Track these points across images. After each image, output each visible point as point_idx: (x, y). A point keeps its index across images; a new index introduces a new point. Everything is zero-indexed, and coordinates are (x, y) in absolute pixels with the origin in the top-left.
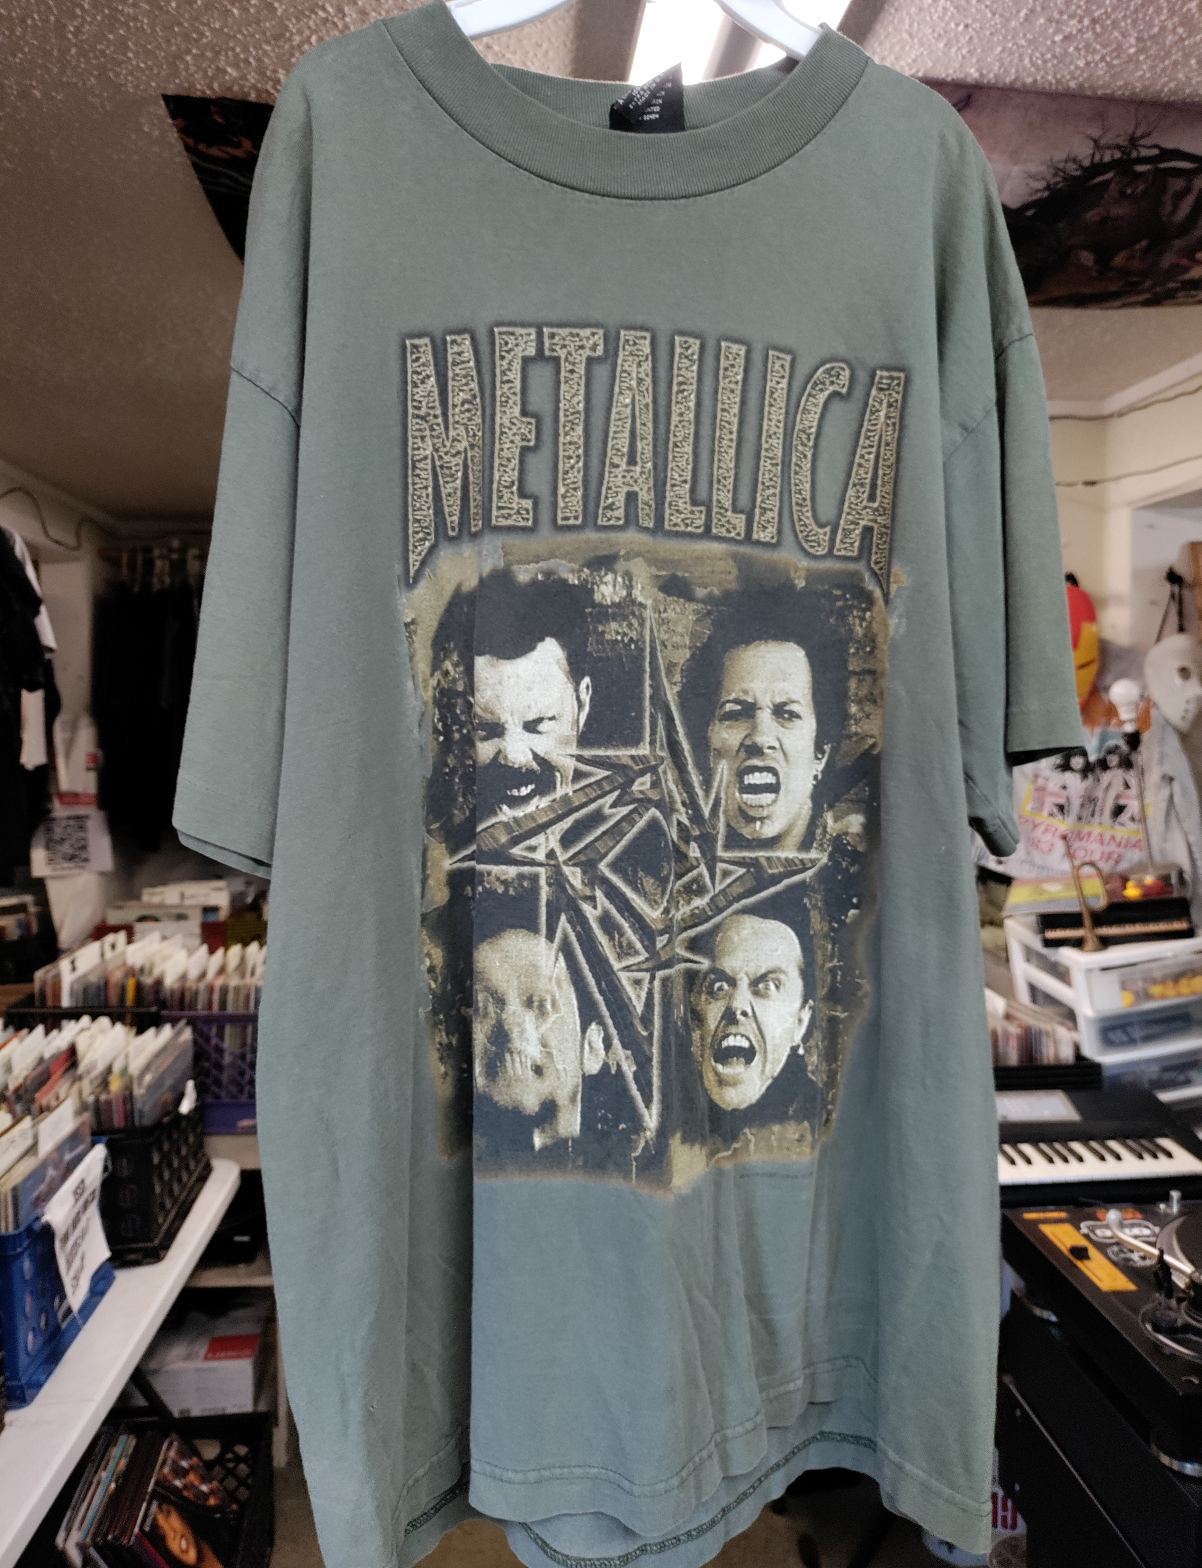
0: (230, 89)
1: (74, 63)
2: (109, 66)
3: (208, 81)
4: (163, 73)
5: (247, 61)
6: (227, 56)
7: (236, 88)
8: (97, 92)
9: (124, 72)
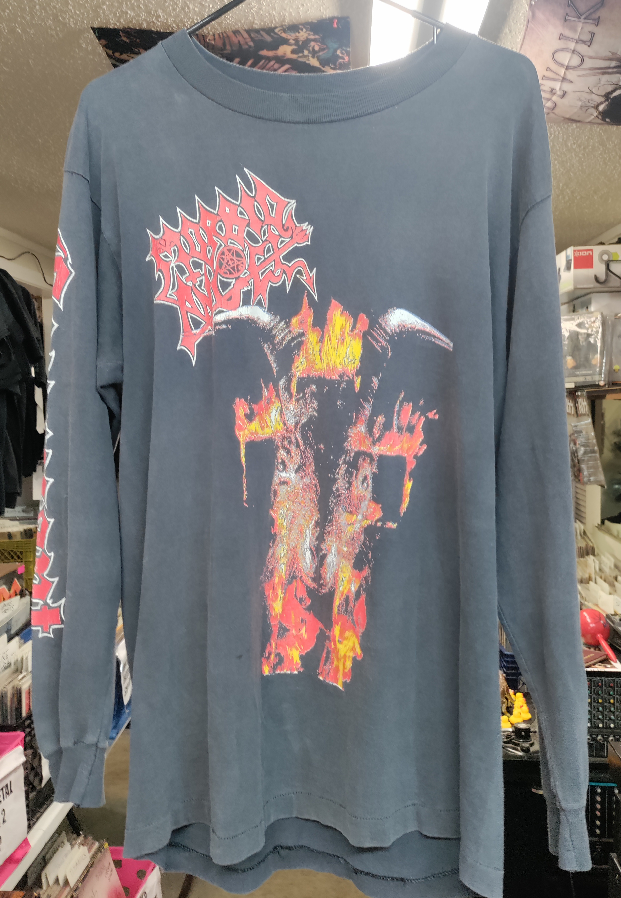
0: (131, 22)
1: (38, 13)
2: (59, 14)
3: (117, 19)
4: (90, 16)
5: (139, 7)
6: (126, 4)
7: (134, 21)
8: (53, 28)
9: (68, 17)
